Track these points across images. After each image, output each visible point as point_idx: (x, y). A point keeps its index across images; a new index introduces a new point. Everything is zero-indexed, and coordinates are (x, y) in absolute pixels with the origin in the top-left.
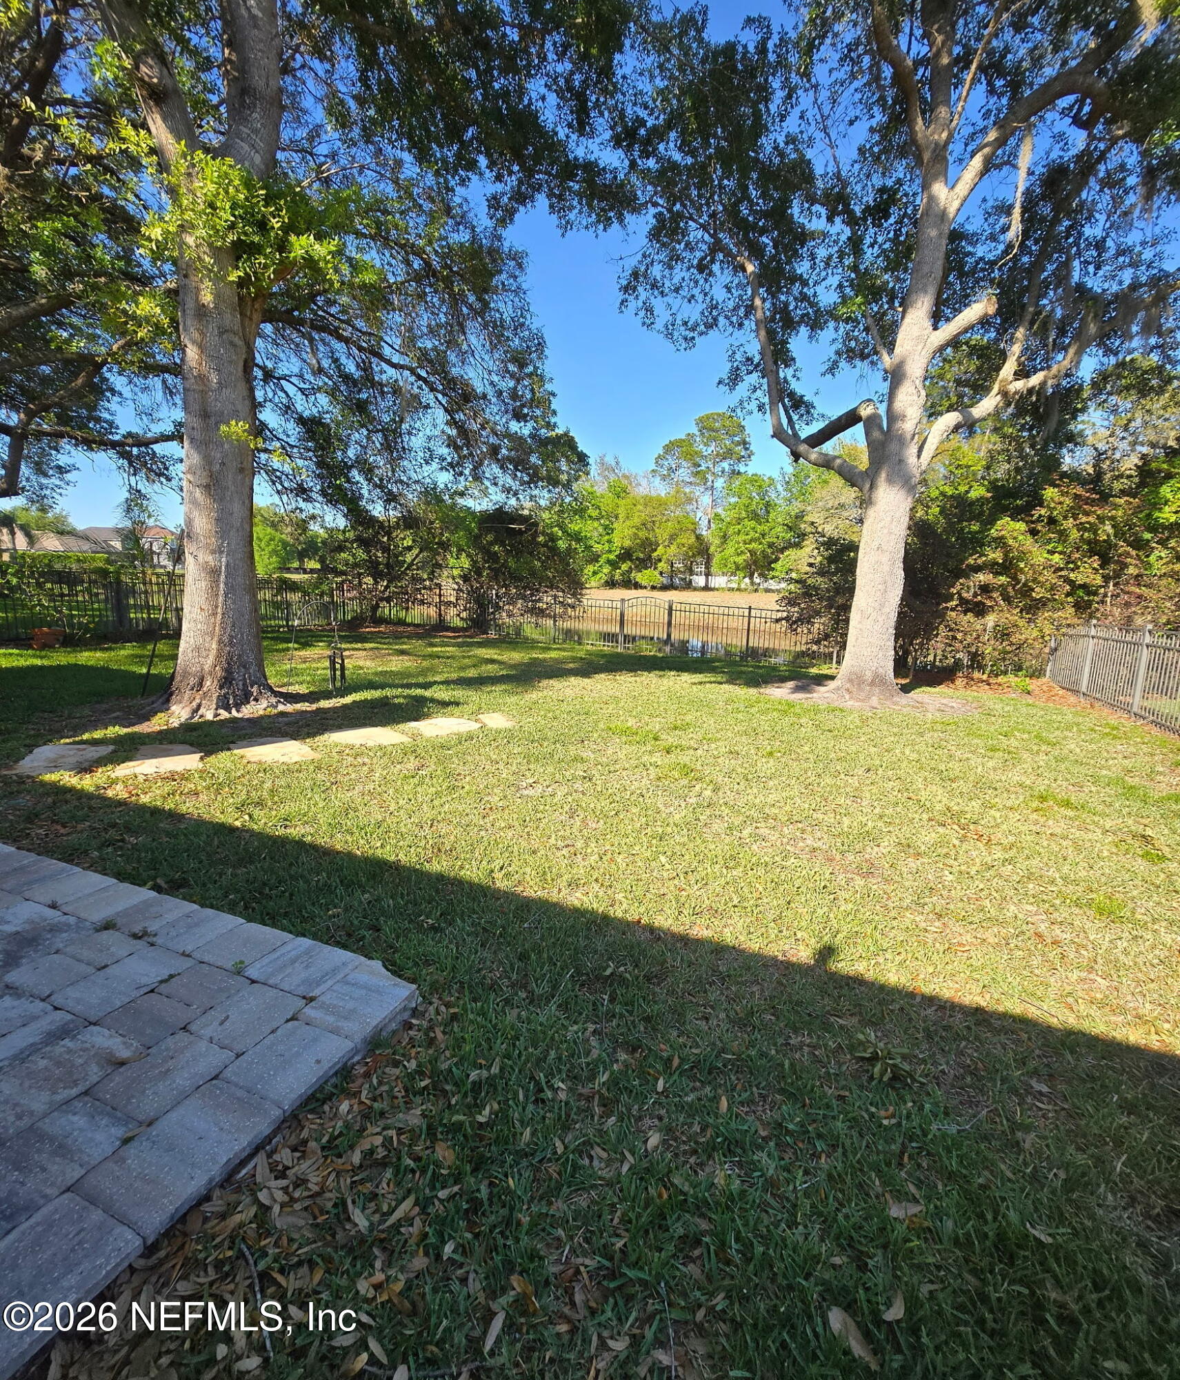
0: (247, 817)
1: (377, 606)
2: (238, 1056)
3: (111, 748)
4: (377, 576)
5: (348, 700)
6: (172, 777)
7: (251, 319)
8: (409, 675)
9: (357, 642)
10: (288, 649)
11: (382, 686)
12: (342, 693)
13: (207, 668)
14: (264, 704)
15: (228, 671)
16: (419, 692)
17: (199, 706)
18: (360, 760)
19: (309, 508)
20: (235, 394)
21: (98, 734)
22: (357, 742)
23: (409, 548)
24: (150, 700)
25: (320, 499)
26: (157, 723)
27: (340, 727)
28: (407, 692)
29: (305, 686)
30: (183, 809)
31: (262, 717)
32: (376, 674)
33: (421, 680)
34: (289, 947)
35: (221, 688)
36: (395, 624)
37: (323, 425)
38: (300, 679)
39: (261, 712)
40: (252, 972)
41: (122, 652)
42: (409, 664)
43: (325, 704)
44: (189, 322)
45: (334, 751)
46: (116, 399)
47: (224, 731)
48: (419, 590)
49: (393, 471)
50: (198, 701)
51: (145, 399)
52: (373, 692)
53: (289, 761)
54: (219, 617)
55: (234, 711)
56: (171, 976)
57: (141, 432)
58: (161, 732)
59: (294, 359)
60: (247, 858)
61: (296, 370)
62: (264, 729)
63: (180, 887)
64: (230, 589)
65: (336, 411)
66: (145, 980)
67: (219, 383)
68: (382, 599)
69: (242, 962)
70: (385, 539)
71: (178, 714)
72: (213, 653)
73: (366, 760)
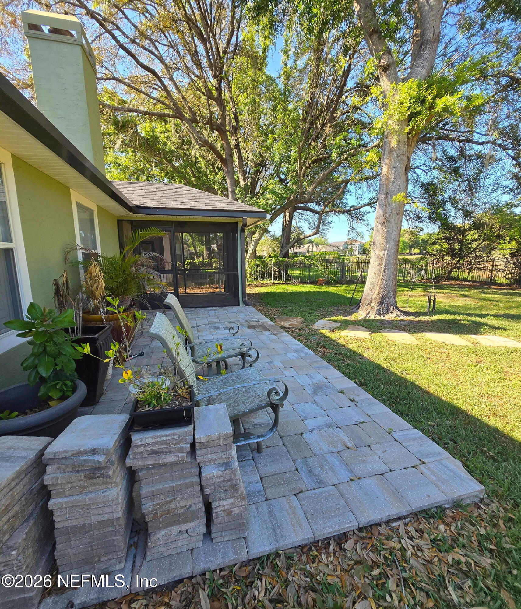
0: (389, 364)
1: (451, 271)
2: (391, 471)
3: (340, 324)
4: (453, 256)
5: (435, 318)
6: (359, 340)
7: (411, 146)
8: (470, 309)
9: (439, 289)
10: (404, 291)
11: (455, 313)
12: (432, 314)
13: (374, 297)
14: (394, 315)
15: (382, 299)
16: (478, 319)
17: (369, 312)
18: (442, 350)
19: (420, 225)
20: (400, 182)
21: (335, 318)
22: (440, 341)
23: (476, 240)
24: (352, 307)
25: (428, 220)
26: (353, 317)
27: (430, 331)
28: (469, 318)
29: (413, 308)
30: (364, 354)
31: (393, 321)
32: (450, 306)
33: (478, 312)
34: (411, 432)
35: (378, 306)
36: (461, 280)
37: (434, 185)
38: (411, 305)
39: (393, 318)
40: (396, 435)
41: (342, 288)
42: (470, 303)
43: (422, 318)
44: (385, 157)
45: (428, 342)
46: (349, 194)
47: (378, 324)
48: (478, 262)
49: (472, 200)
50: (369, 310)
51: (360, 192)
52: (448, 315)
53: (406, 343)
54: (381, 276)
55: (382, 316)
56: (363, 422)
57: (356, 204)
58: (355, 321)
59: (422, 158)
60: (390, 383)
61: (422, 162)
62: (394, 326)
63: (363, 385)
64: (387, 265)
65: (442, 176)
66: (354, 419)
67: (394, 178)
68: (455, 268)
69: (391, 429)
70: (461, 237)
71: (361, 314)
72: (377, 292)
73: (445, 351)
